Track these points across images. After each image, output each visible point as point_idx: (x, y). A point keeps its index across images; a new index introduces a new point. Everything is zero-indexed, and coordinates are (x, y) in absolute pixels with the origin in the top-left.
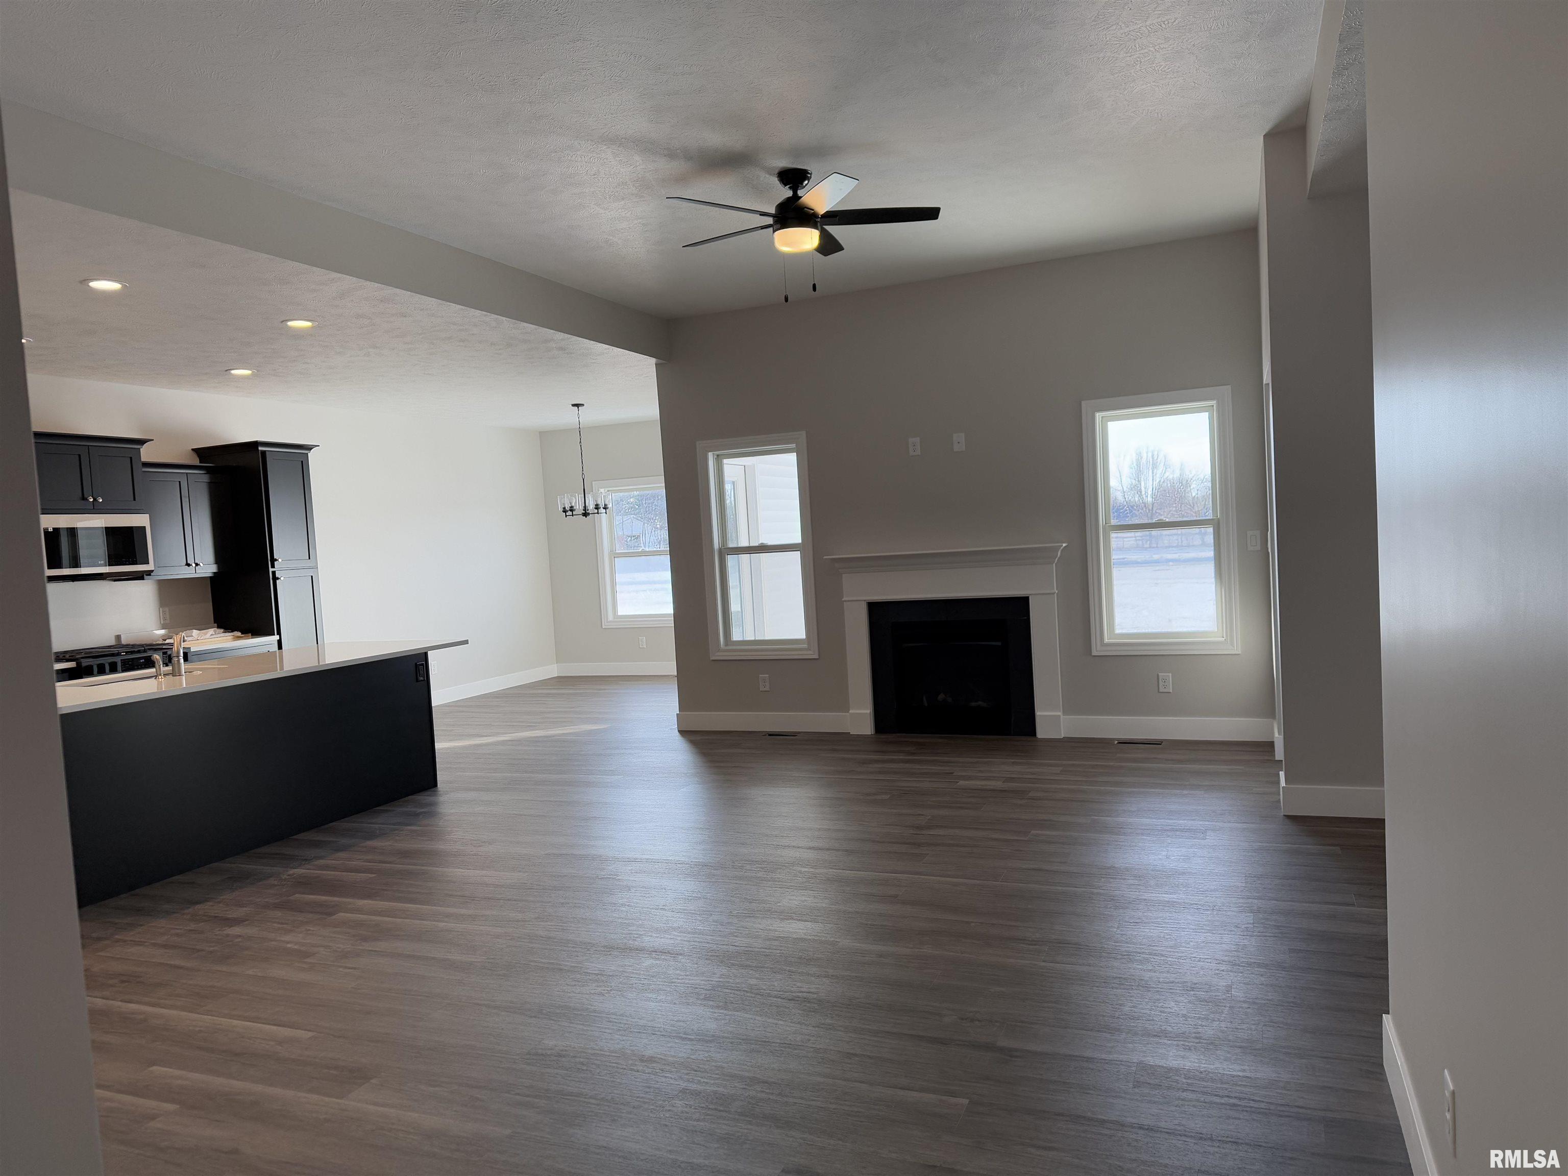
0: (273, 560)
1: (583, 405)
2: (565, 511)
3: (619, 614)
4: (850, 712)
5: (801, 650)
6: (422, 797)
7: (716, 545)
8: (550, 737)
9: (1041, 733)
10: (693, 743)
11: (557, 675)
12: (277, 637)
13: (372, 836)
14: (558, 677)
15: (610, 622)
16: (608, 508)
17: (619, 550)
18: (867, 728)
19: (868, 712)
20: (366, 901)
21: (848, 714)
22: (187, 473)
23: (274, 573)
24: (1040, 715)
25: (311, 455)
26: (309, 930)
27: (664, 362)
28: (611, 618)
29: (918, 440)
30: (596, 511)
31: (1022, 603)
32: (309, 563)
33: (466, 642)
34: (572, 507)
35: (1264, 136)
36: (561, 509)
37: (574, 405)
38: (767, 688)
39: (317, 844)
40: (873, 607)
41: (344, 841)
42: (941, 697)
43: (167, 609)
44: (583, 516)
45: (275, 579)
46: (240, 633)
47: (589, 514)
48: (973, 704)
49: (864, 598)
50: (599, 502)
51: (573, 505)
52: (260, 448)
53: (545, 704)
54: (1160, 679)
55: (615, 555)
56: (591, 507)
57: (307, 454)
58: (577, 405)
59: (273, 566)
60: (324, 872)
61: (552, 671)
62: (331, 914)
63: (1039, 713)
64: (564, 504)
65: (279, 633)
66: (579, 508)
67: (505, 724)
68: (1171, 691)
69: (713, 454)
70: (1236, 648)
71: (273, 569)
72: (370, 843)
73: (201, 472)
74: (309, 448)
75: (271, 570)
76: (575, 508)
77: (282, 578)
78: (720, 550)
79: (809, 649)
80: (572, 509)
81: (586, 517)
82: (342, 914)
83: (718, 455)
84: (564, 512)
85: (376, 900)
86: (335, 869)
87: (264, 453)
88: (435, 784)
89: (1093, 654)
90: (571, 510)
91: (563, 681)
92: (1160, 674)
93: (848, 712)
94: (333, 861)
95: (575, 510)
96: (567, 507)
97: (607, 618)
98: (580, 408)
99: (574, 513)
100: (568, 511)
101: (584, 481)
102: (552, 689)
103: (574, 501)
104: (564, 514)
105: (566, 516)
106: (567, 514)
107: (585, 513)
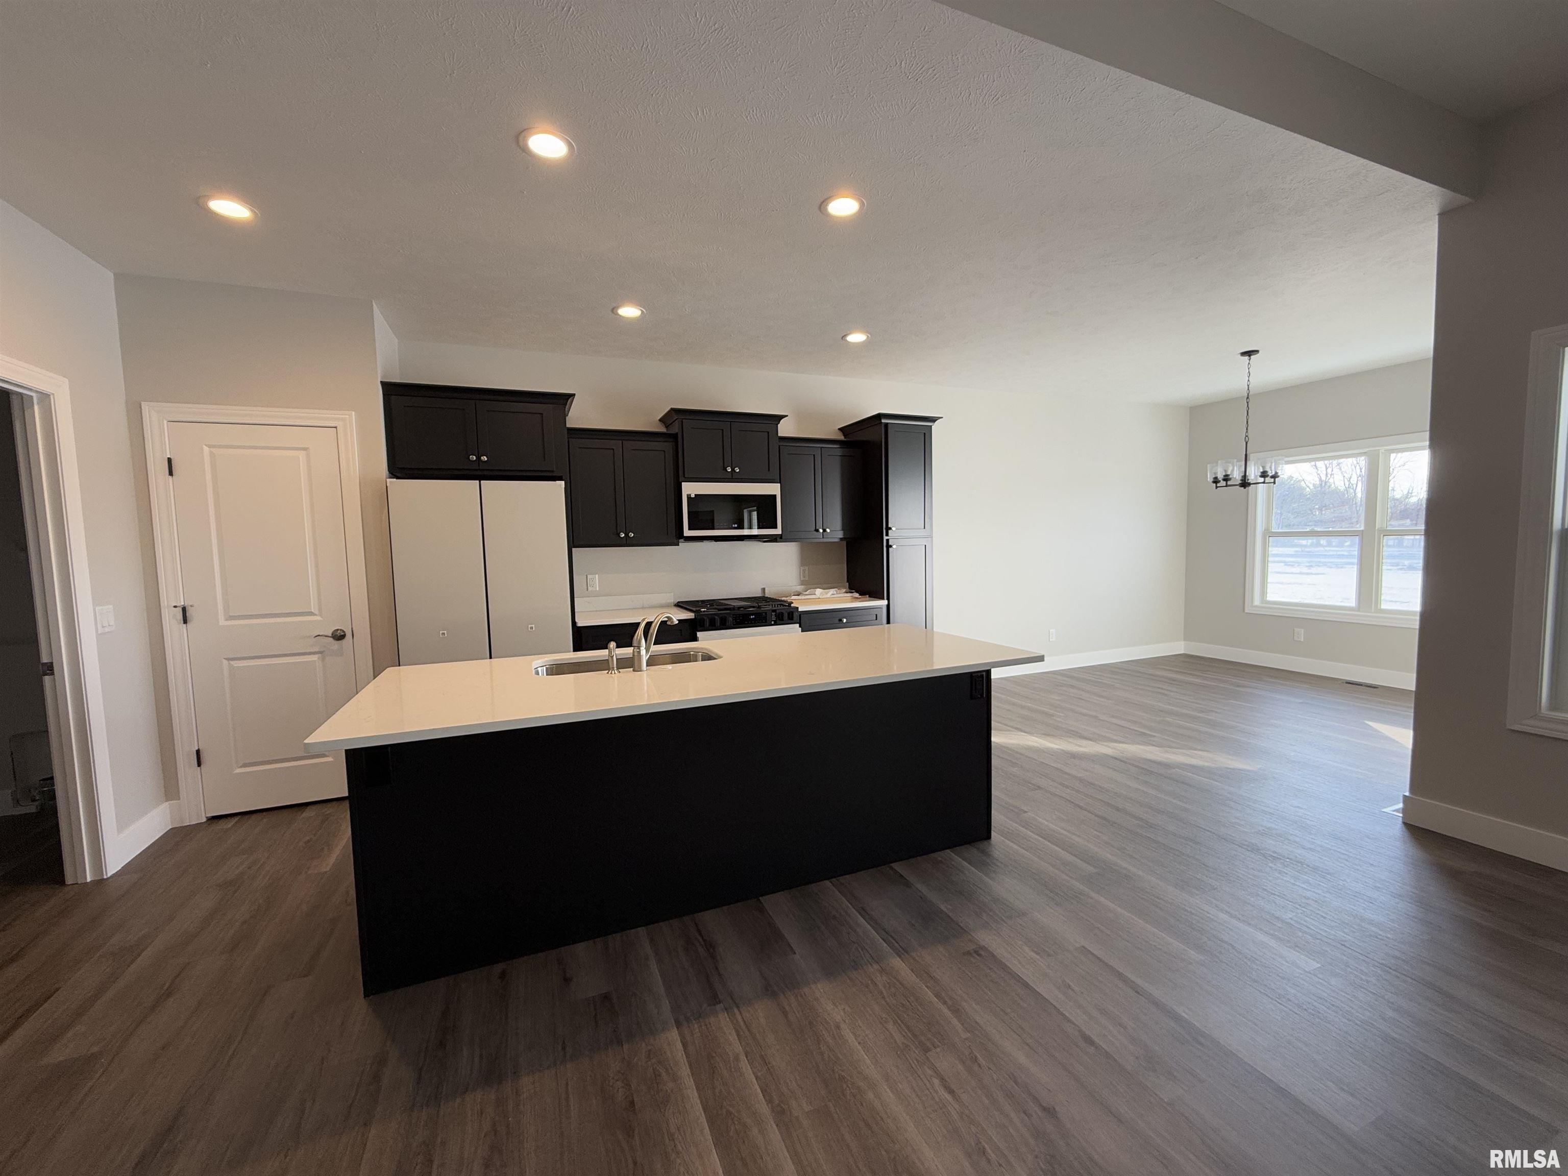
0: (888, 529)
1: (1257, 351)
2: (1215, 480)
3: (1268, 599)
11: (1182, 652)
12: (885, 602)
14: (1184, 655)
15: (1256, 606)
16: (1278, 477)
17: (1277, 529)
22: (821, 448)
23: (888, 540)
25: (936, 427)
28: (1257, 602)
30: (1262, 480)
32: (923, 533)
34: (1227, 475)
36: (1210, 479)
37: (1243, 354)
43: (807, 568)
44: (1241, 486)
45: (889, 546)
46: (858, 594)
47: (1249, 484)
50: (1268, 469)
51: (1229, 473)
52: (883, 421)
53: (1166, 695)
55: (1269, 534)
56: (1253, 473)
57: (931, 426)
58: (1249, 354)
59: (887, 535)
61: (1179, 647)
64: (1215, 473)
65: (888, 599)
66: (1237, 476)
71: (887, 538)
73: (835, 446)
74: (933, 420)
75: (885, 538)
76: (1231, 477)
77: (894, 547)
80: (1226, 478)
81: (1245, 488)
84: (1214, 482)
87: (886, 425)
88: (987, 835)
90: (1224, 480)
91: (1190, 662)
95: (1230, 479)
96: (1220, 476)
97: (1252, 602)
98: (1250, 356)
99: (1229, 483)
100: (1220, 481)
101: (1247, 443)
102: (1176, 672)
103: (1231, 468)
104: (1215, 484)
105: (1217, 487)
106: (1218, 485)
107: (1245, 484)
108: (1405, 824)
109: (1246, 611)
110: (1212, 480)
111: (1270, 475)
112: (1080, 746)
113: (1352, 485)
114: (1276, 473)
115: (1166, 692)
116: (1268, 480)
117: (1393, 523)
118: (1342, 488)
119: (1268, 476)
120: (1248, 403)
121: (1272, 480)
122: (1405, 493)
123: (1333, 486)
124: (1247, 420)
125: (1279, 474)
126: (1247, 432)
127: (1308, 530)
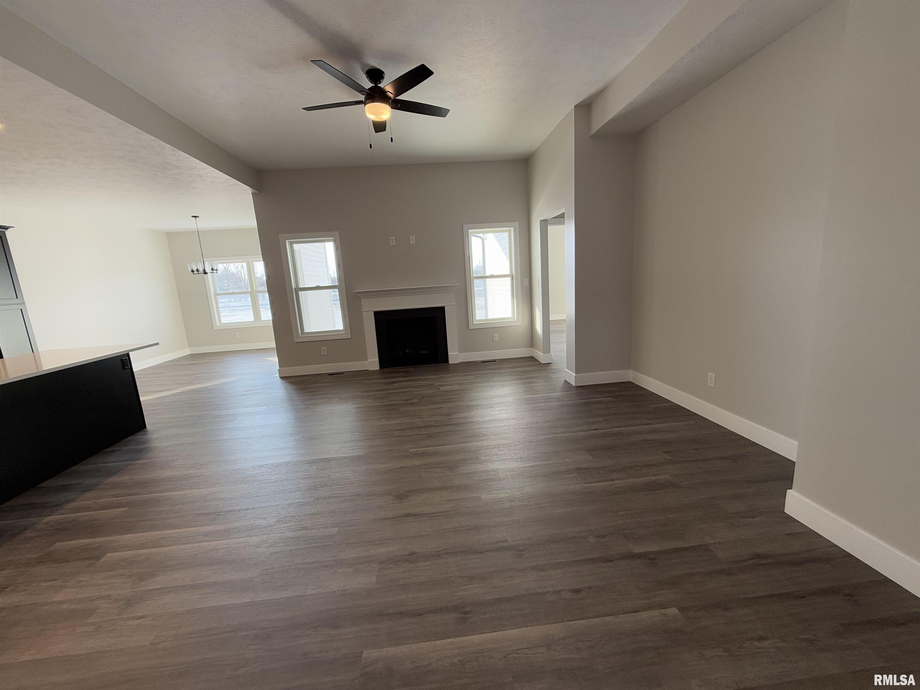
1: (198, 217)
2: (193, 271)
3: (221, 323)
4: (368, 360)
5: (342, 334)
6: (138, 437)
7: (294, 286)
8: (205, 388)
9: (451, 362)
10: (291, 383)
11: (189, 353)
13: (110, 473)
14: (191, 354)
15: (218, 326)
17: (219, 292)
18: (377, 367)
19: (377, 360)
20: (128, 536)
21: (367, 362)
24: (451, 355)
25: (8, 232)
26: (82, 581)
27: (258, 192)
28: (218, 324)
29: (394, 238)
30: (212, 271)
31: (442, 309)
32: (16, 301)
33: (158, 344)
34: (197, 269)
35: (575, 106)
36: (190, 271)
37: (192, 217)
38: (326, 353)
39: (64, 489)
40: (376, 314)
41: (87, 482)
42: (407, 351)
47: (207, 273)
48: (422, 352)
49: (372, 310)
50: (213, 268)
51: (198, 268)
54: (494, 336)
55: (217, 294)
56: (208, 270)
57: (4, 231)
58: (195, 217)
60: (78, 514)
61: (187, 352)
62: (99, 558)
63: (449, 354)
64: (192, 268)
66: (201, 270)
67: (173, 382)
68: (498, 341)
69: (288, 241)
70: (520, 324)
72: (110, 480)
74: (6, 228)
76: (199, 270)
78: (295, 289)
79: (346, 334)
80: (198, 270)
81: (206, 274)
82: (109, 555)
83: (290, 242)
85: (138, 533)
86: (88, 509)
88: (144, 426)
89: (470, 328)
90: (196, 271)
91: (193, 356)
92: (494, 334)
93: (367, 361)
94: (84, 502)
95: (199, 271)
96: (195, 269)
97: (216, 325)
98: (196, 218)
99: (199, 272)
100: (194, 271)
101: (202, 255)
102: (190, 361)
103: (198, 266)
104: (192, 273)
105: (194, 274)
106: (194, 273)
107: (205, 273)
108: (280, 377)
109: (214, 329)
110: (191, 271)
111: (215, 269)
112: (164, 394)
113: (239, 270)
114: (217, 269)
115: (191, 368)
116: (214, 271)
117: (259, 288)
118: (235, 272)
119: (214, 270)
120: (199, 238)
121: (216, 271)
122: (261, 275)
123: (231, 271)
124: (201, 246)
125: (218, 269)
126: (201, 251)
127: (231, 292)
